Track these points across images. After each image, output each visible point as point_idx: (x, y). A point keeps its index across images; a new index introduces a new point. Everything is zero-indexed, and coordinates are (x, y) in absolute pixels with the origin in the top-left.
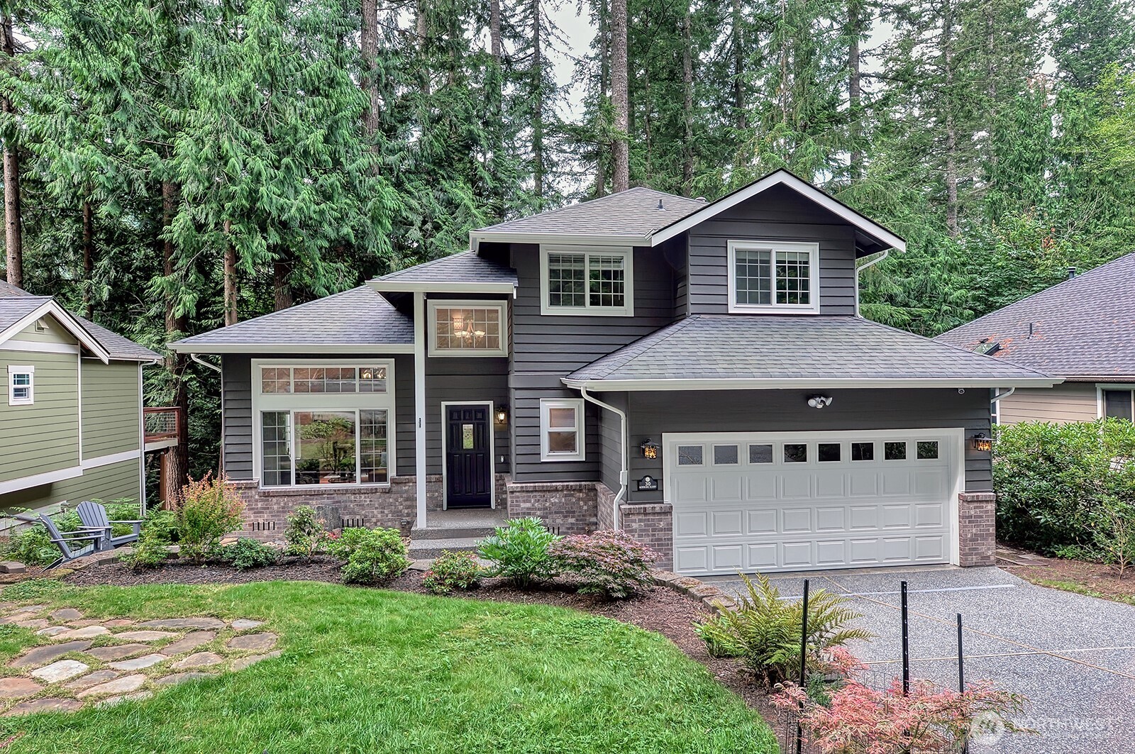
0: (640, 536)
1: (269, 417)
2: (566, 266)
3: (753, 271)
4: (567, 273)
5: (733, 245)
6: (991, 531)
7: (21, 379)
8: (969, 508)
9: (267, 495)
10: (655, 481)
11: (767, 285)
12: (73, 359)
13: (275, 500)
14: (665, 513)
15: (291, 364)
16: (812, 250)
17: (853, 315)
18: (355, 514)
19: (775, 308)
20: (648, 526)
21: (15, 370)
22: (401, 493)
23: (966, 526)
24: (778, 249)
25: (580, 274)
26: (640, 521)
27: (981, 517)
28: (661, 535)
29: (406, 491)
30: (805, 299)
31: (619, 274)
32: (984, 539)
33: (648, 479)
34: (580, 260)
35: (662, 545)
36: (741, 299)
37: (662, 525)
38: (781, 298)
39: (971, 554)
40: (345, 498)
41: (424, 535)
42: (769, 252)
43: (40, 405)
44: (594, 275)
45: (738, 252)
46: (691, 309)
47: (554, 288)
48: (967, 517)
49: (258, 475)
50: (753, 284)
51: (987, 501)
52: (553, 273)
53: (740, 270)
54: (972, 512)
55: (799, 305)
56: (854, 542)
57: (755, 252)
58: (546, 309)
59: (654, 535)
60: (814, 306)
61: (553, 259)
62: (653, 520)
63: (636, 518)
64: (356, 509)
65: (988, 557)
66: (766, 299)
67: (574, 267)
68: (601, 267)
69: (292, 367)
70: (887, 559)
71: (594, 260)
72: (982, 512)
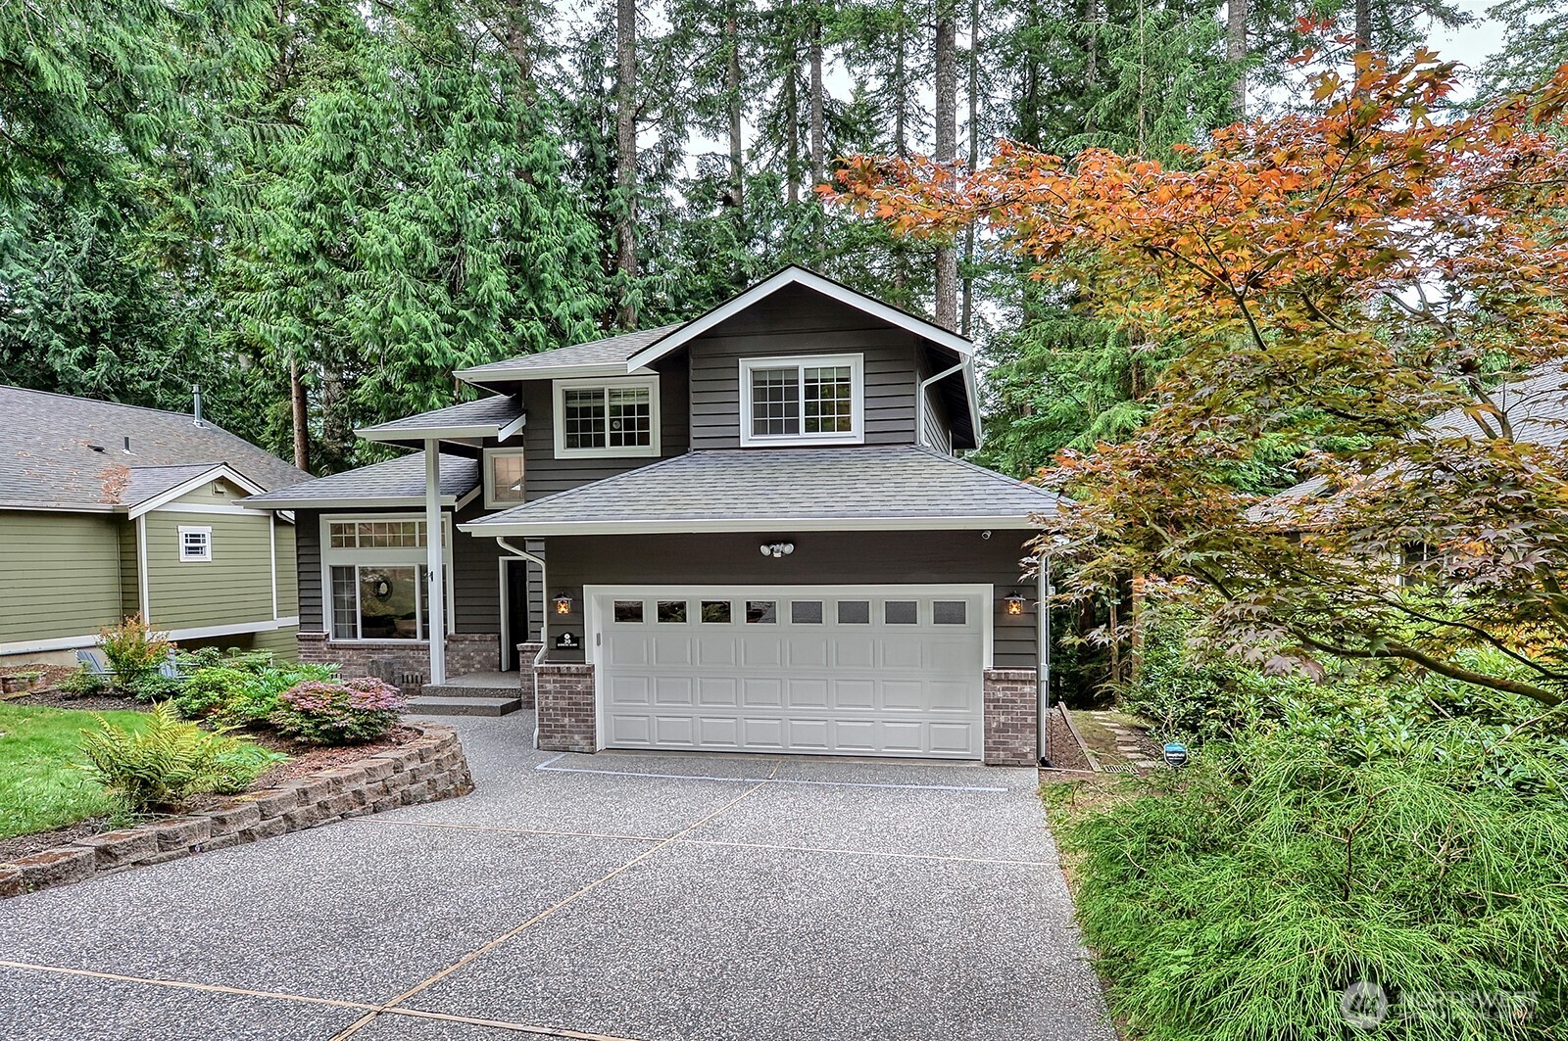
0: (555, 698)
1: (336, 571)
2: (586, 404)
3: (776, 394)
4: (585, 411)
5: (746, 366)
6: (1029, 721)
7: (195, 538)
8: (994, 689)
9: (334, 647)
10: (574, 639)
11: (793, 410)
12: (265, 521)
13: (341, 652)
14: (584, 675)
15: (357, 519)
16: (854, 364)
17: (913, 443)
18: (415, 670)
19: (804, 438)
20: (566, 688)
21: (185, 530)
22: (457, 651)
23: (990, 713)
24: (805, 365)
25: (600, 411)
26: (555, 682)
27: (1014, 701)
28: (578, 698)
29: (463, 649)
30: (845, 426)
31: (644, 409)
32: (1018, 731)
33: (567, 636)
34: (599, 395)
35: (580, 710)
36: (759, 429)
37: (580, 688)
38: (811, 427)
39: (997, 749)
40: (403, 653)
41: (435, 692)
42: (796, 370)
43: (217, 563)
44: (615, 411)
45: (754, 372)
46: (694, 444)
47: (570, 427)
48: (993, 701)
49: (328, 627)
50: (776, 410)
51: (1024, 682)
52: (570, 412)
53: (758, 394)
54: (1000, 695)
55: (836, 433)
56: (840, 724)
57: (779, 371)
58: (561, 451)
59: (571, 698)
60: (857, 434)
61: (569, 396)
62: (569, 681)
63: (551, 678)
64: (415, 665)
65: (1025, 755)
66: (793, 428)
67: (592, 403)
68: (622, 402)
69: (357, 522)
70: (887, 748)
71: (613, 395)
72: (1016, 695)
